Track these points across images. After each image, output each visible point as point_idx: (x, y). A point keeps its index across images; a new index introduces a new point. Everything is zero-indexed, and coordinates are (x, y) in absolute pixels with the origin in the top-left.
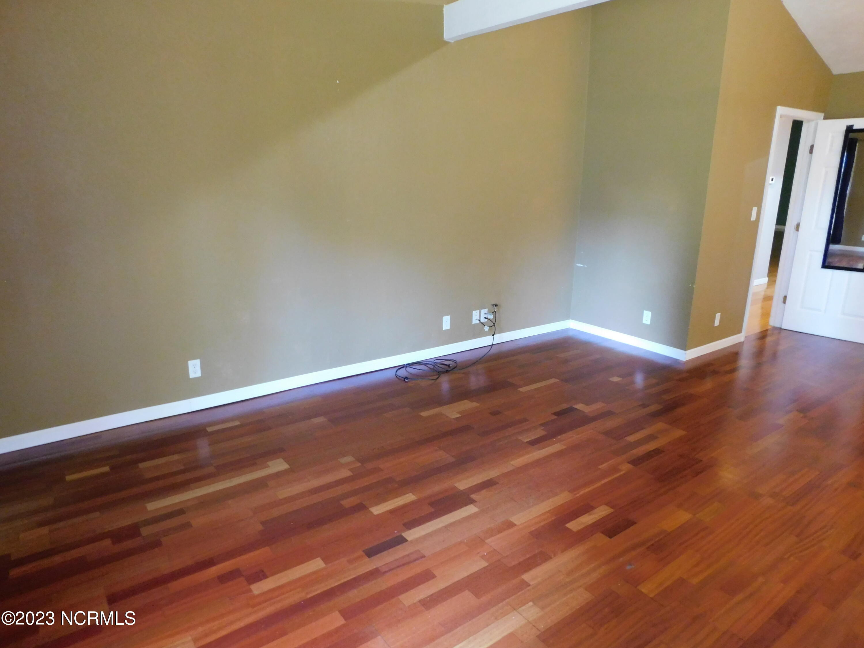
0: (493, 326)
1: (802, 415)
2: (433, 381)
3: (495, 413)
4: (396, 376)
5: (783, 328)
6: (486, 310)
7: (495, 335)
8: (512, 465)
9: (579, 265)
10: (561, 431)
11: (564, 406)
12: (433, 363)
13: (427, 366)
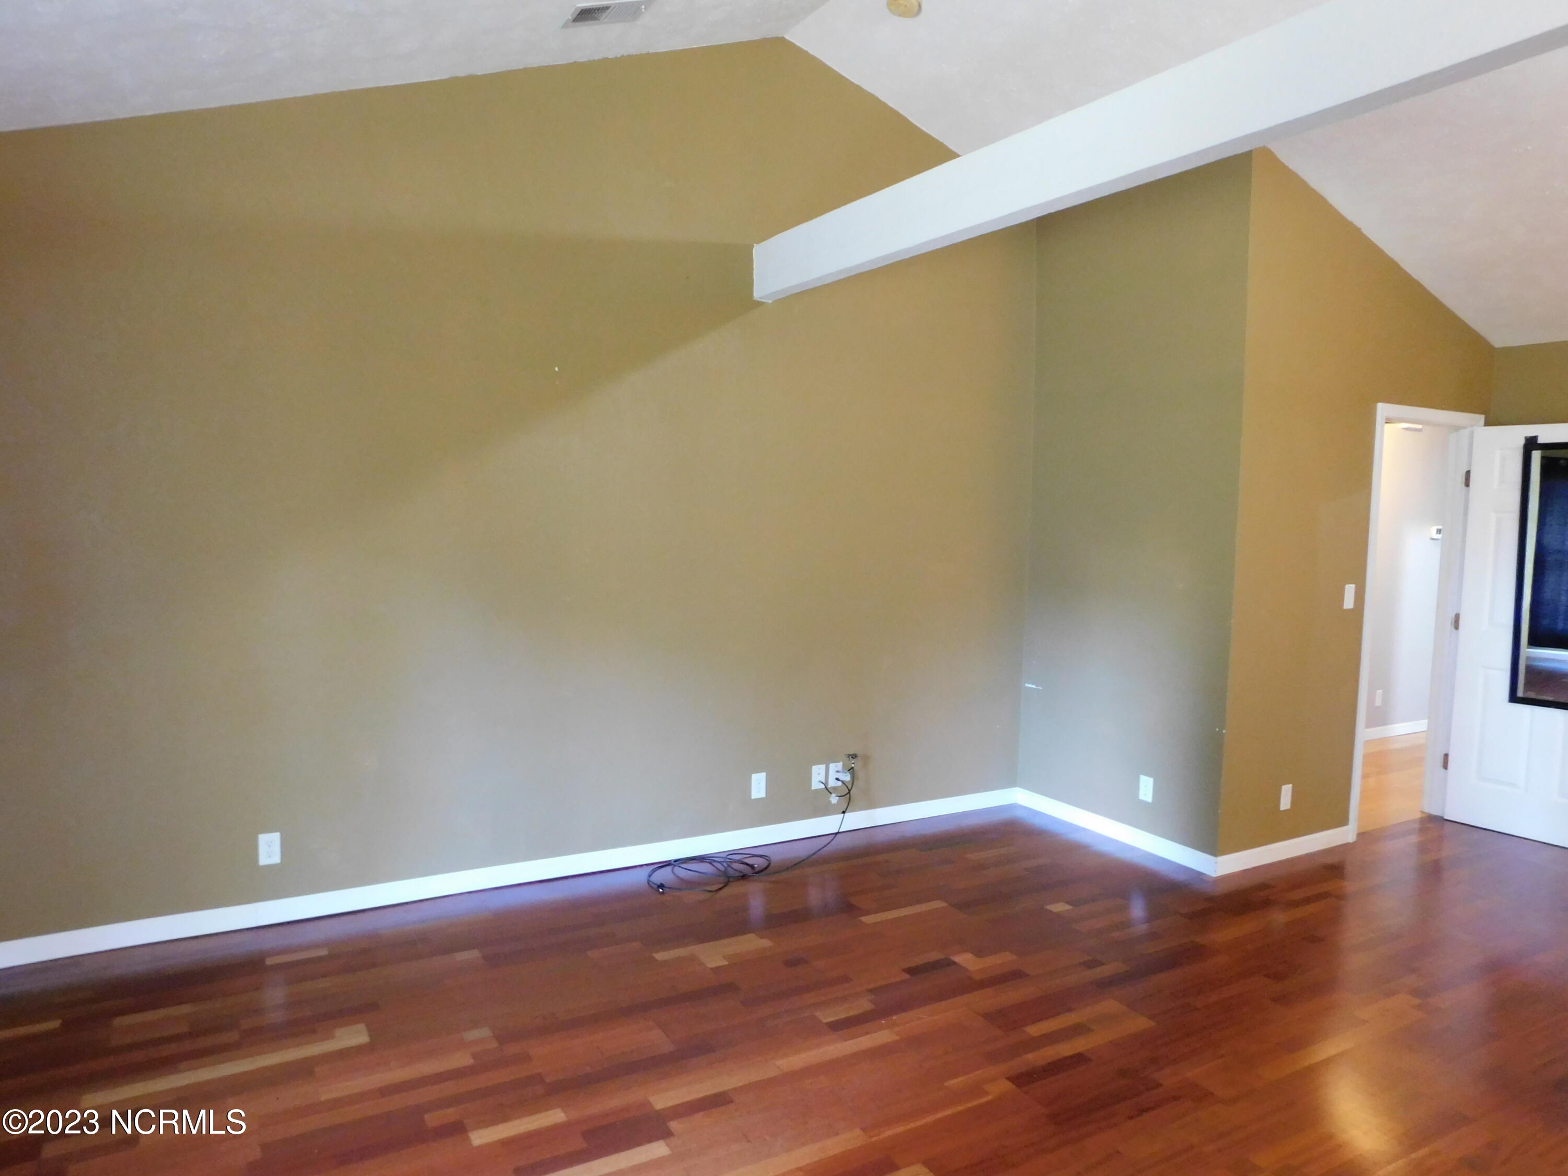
0: (847, 794)
1: (1417, 1001)
2: (710, 894)
3: (792, 963)
4: (649, 884)
5: (1446, 818)
6: (840, 765)
7: (846, 814)
8: (778, 1067)
9: (1029, 686)
10: (903, 1006)
11: (935, 956)
12: (722, 860)
13: (713, 866)
